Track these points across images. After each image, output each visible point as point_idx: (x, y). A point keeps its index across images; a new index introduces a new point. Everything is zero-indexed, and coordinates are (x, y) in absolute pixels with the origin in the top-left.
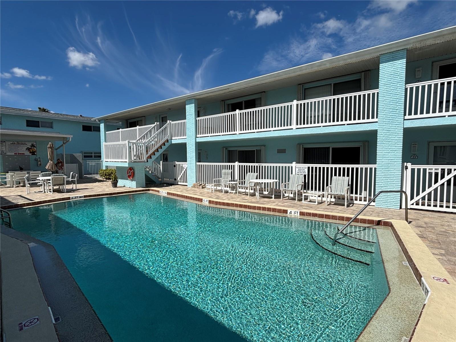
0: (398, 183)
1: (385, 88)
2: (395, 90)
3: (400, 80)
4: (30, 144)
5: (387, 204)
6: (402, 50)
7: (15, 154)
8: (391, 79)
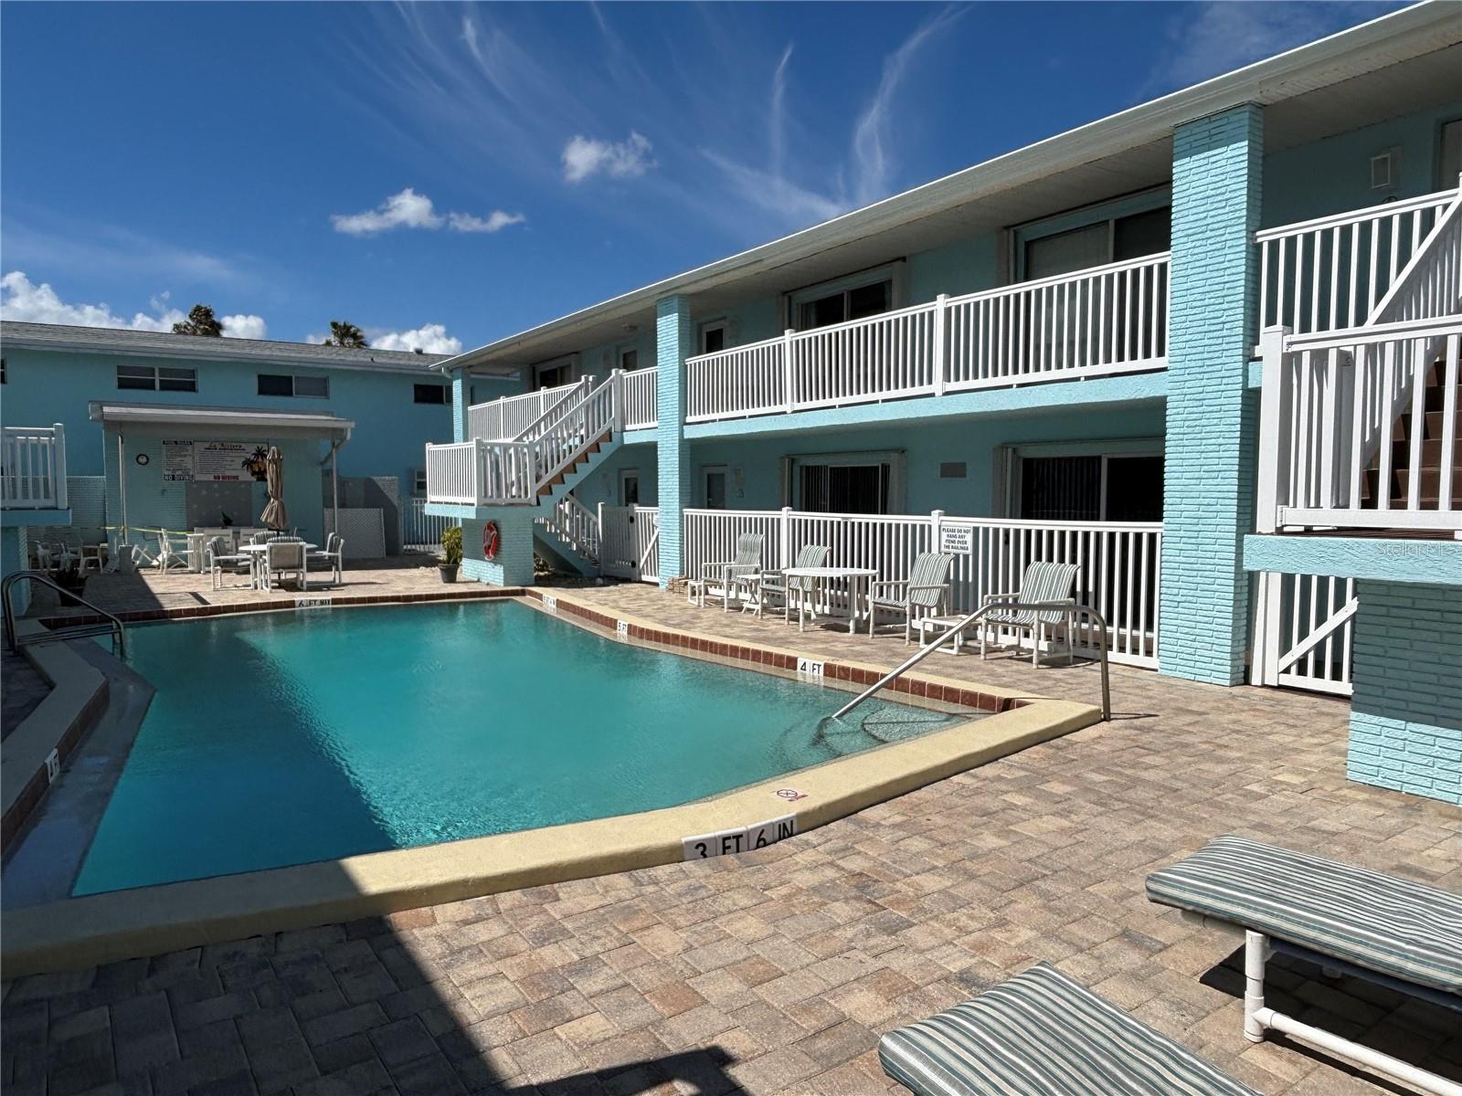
0: (1226, 589)
1: (1189, 245)
2: (1217, 253)
3: (1231, 216)
4: (252, 449)
5: (1192, 663)
6: (1238, 110)
7: (215, 477)
8: (1205, 214)
